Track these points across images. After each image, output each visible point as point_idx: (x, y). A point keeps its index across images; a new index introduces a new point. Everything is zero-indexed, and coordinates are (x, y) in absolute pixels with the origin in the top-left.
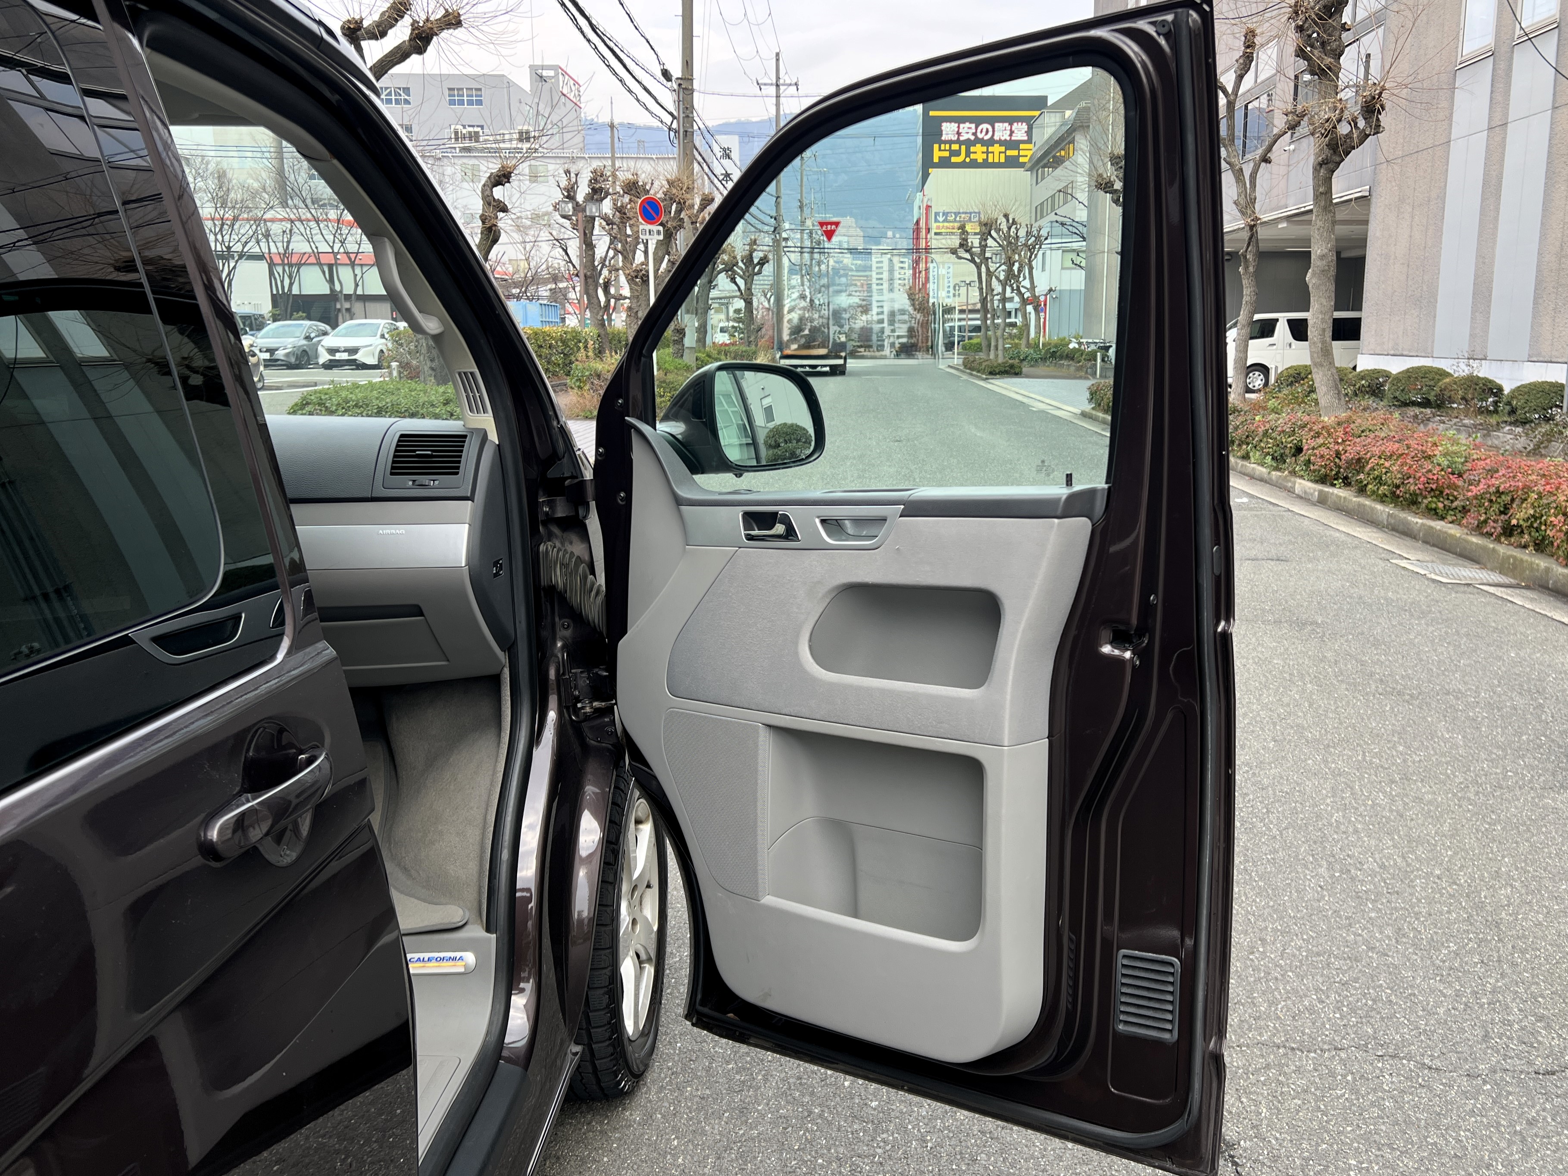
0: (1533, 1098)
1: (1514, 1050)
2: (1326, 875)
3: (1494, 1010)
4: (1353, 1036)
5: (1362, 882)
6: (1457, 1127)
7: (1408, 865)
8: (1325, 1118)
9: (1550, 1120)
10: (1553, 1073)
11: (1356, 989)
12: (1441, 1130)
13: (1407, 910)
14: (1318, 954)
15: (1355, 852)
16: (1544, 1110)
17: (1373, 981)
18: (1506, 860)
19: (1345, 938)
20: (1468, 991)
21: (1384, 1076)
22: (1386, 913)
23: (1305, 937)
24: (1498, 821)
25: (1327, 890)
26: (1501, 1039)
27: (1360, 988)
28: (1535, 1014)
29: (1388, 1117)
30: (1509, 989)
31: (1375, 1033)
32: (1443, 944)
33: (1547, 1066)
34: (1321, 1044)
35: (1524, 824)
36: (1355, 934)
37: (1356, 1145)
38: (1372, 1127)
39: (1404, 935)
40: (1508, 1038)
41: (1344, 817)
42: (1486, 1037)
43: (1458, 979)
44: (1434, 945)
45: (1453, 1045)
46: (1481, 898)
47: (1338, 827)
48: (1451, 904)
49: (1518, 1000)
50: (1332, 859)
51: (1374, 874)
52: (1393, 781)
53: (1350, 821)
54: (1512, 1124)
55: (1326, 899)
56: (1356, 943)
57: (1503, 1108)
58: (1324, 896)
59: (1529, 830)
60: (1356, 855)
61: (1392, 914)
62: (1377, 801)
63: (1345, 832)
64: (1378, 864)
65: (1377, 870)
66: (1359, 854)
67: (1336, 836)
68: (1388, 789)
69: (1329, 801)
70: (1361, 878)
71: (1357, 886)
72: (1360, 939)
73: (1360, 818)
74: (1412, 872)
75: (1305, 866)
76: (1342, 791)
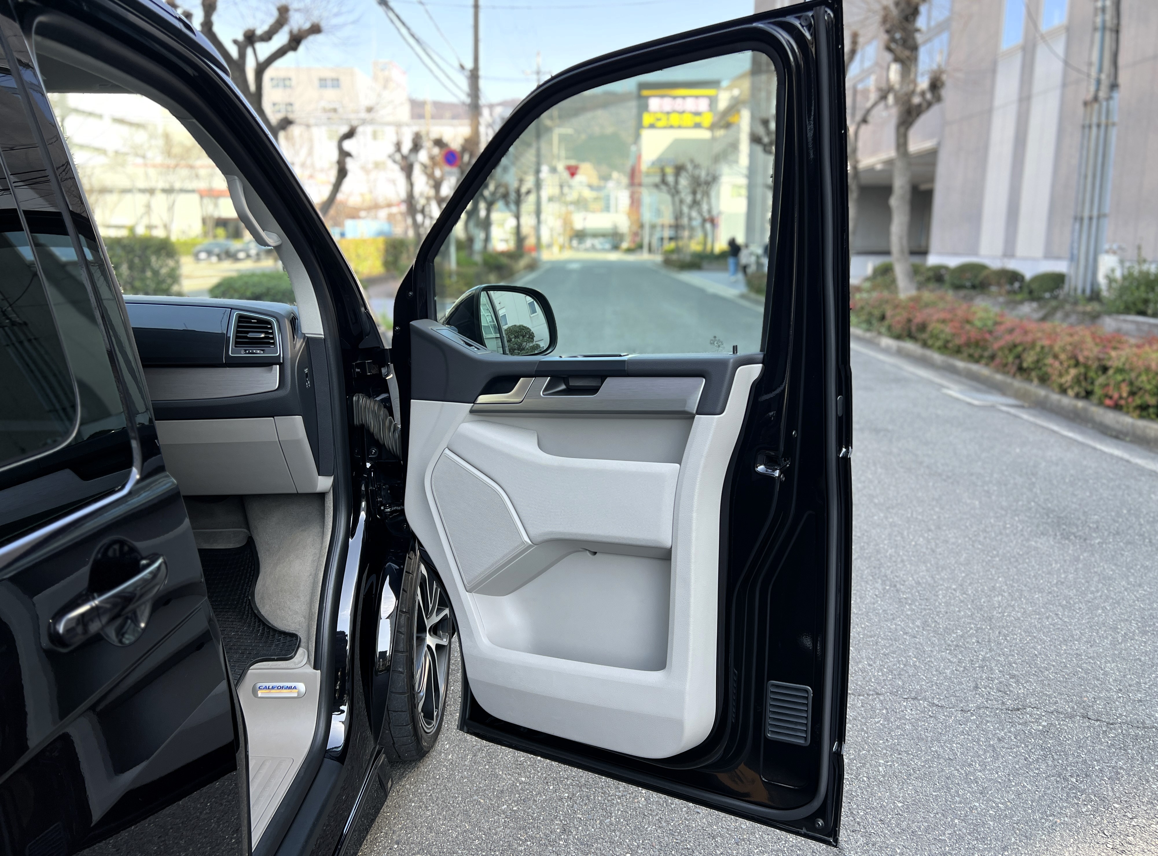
0: (1003, 725)
1: (993, 695)
2: (880, 588)
3: (983, 671)
4: (889, 686)
5: (904, 593)
6: (951, 742)
7: (935, 582)
8: (866, 735)
9: (1013, 738)
10: (1018, 710)
11: (893, 658)
12: (941, 743)
13: (932, 610)
14: (871, 637)
15: (901, 574)
16: (1010, 732)
17: (905, 653)
18: (1000, 579)
19: (889, 627)
20: (967, 660)
21: (907, 711)
22: (918, 612)
23: (863, 626)
24: (998, 555)
25: (880, 597)
26: (985, 688)
27: (896, 657)
28: (1010, 674)
29: (907, 736)
30: (994, 659)
31: (904, 684)
32: (953, 631)
33: (1014, 705)
34: (868, 691)
35: (1014, 557)
36: (896, 624)
37: (885, 751)
38: (896, 741)
39: (928, 626)
40: (991, 688)
41: (895, 552)
42: (976, 687)
43: (961, 652)
44: (948, 631)
45: (954, 692)
46: (980, 602)
47: (891, 558)
48: (961, 607)
49: (999, 665)
50: (884, 578)
51: (912, 588)
52: (930, 530)
53: (899, 555)
54: (988, 739)
55: (879, 602)
56: (896, 629)
57: (983, 730)
58: (878, 601)
59: (1017, 561)
60: (901, 575)
61: (921, 612)
62: (918, 543)
63: (895, 562)
64: (915, 581)
65: (915, 585)
66: (904, 575)
67: (889, 564)
68: (926, 535)
69: (886, 542)
70: (903, 590)
71: (900, 595)
72: (899, 627)
73: (906, 553)
74: (937, 586)
75: (867, 582)
76: (896, 536)
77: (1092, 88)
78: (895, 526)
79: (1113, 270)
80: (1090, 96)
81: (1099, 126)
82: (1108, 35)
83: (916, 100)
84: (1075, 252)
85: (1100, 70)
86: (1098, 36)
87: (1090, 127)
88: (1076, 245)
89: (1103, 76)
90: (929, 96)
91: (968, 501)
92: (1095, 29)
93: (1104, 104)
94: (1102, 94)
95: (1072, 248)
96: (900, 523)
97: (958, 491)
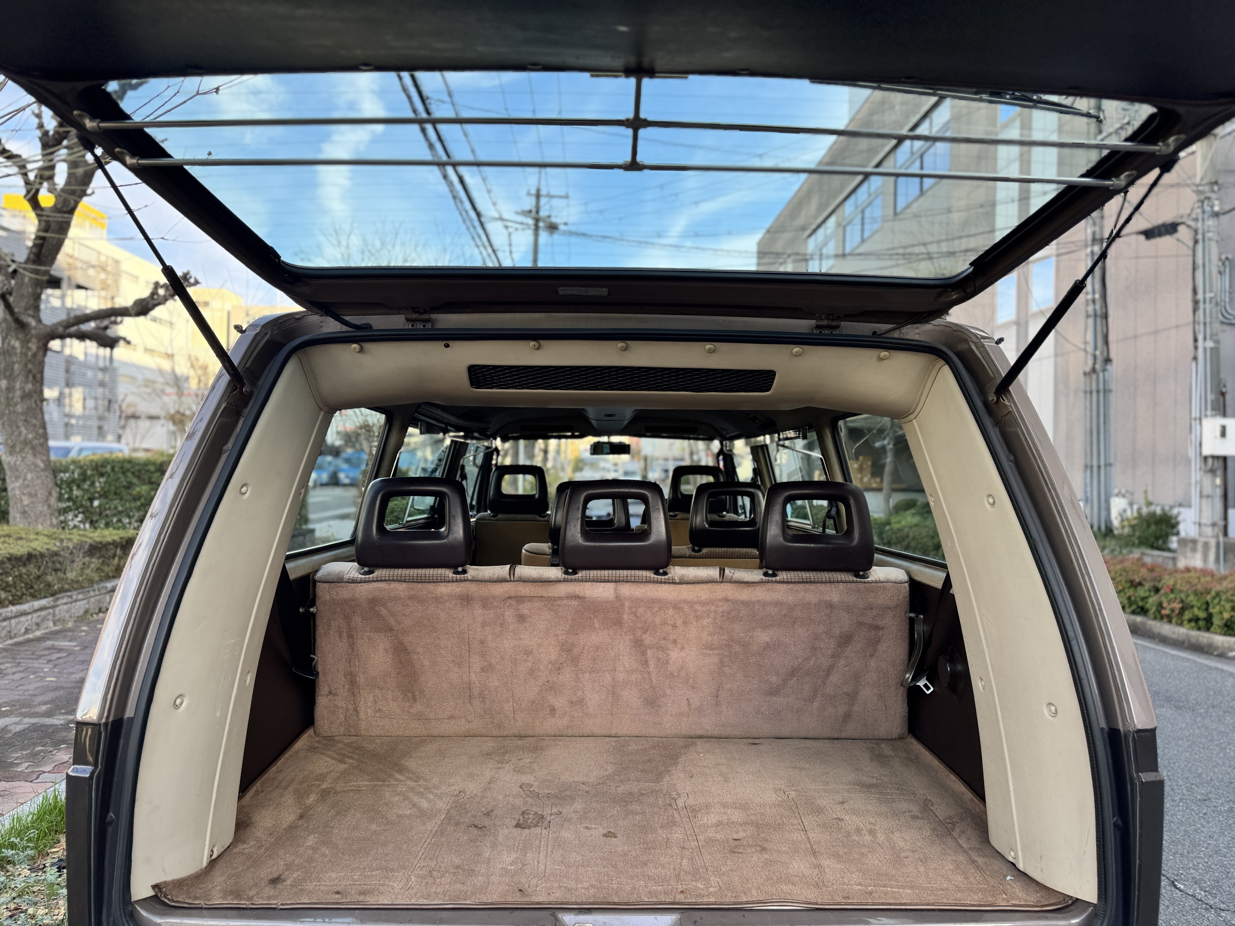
77: (1090, 362)
79: (1125, 511)
80: (1088, 369)
81: (1098, 392)
82: (1099, 320)
84: (1089, 494)
85: (1096, 348)
86: (1091, 321)
87: (1091, 392)
88: (1088, 489)
89: (1098, 353)
92: (1088, 316)
93: (1101, 375)
94: (1098, 367)
95: (1086, 492)
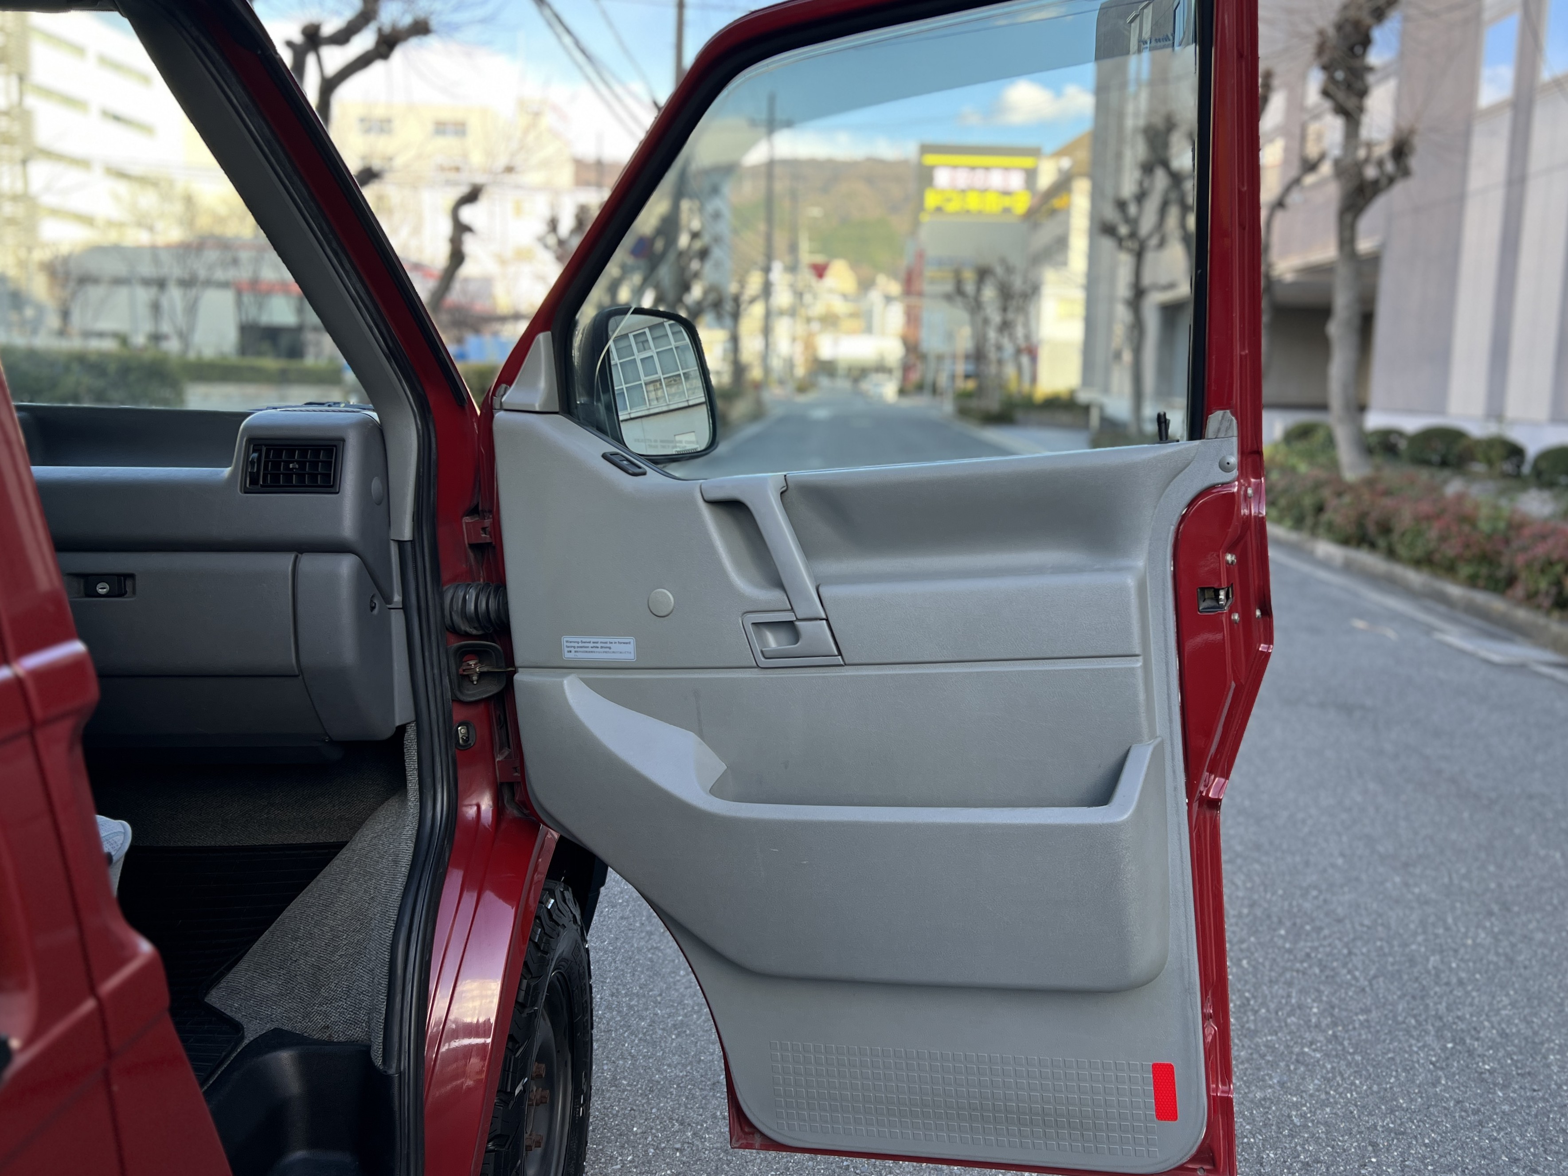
2: (1437, 1046)
5: (1482, 1057)
7: (1536, 1033)
15: (1466, 1011)
19: (1477, 1143)
22: (1522, 1106)
23: (1427, 1141)
25: (1442, 1069)
41: (1442, 962)
47: (1437, 976)
50: (1439, 1023)
51: (1494, 1046)
52: (1490, 914)
53: (1450, 968)
55: (1443, 1082)
58: (1440, 1078)
60: (1468, 1016)
61: (1529, 1107)
62: (1479, 940)
63: (1448, 984)
64: (1498, 1031)
65: (1498, 1040)
66: (1471, 1015)
67: (1437, 989)
68: (1488, 924)
69: (1420, 938)
70: (1480, 1050)
71: (1477, 1063)
72: (1496, 1144)
73: (1463, 965)
74: (1542, 1043)
75: (1408, 1032)
76: (1434, 925)
78: (1427, 903)
83: (1371, 172)
90: (1390, 167)
91: (1542, 853)
96: (1433, 896)
97: (1517, 831)
